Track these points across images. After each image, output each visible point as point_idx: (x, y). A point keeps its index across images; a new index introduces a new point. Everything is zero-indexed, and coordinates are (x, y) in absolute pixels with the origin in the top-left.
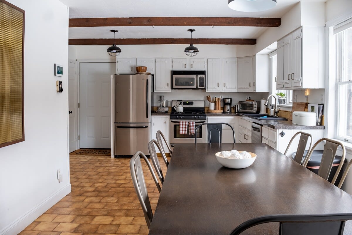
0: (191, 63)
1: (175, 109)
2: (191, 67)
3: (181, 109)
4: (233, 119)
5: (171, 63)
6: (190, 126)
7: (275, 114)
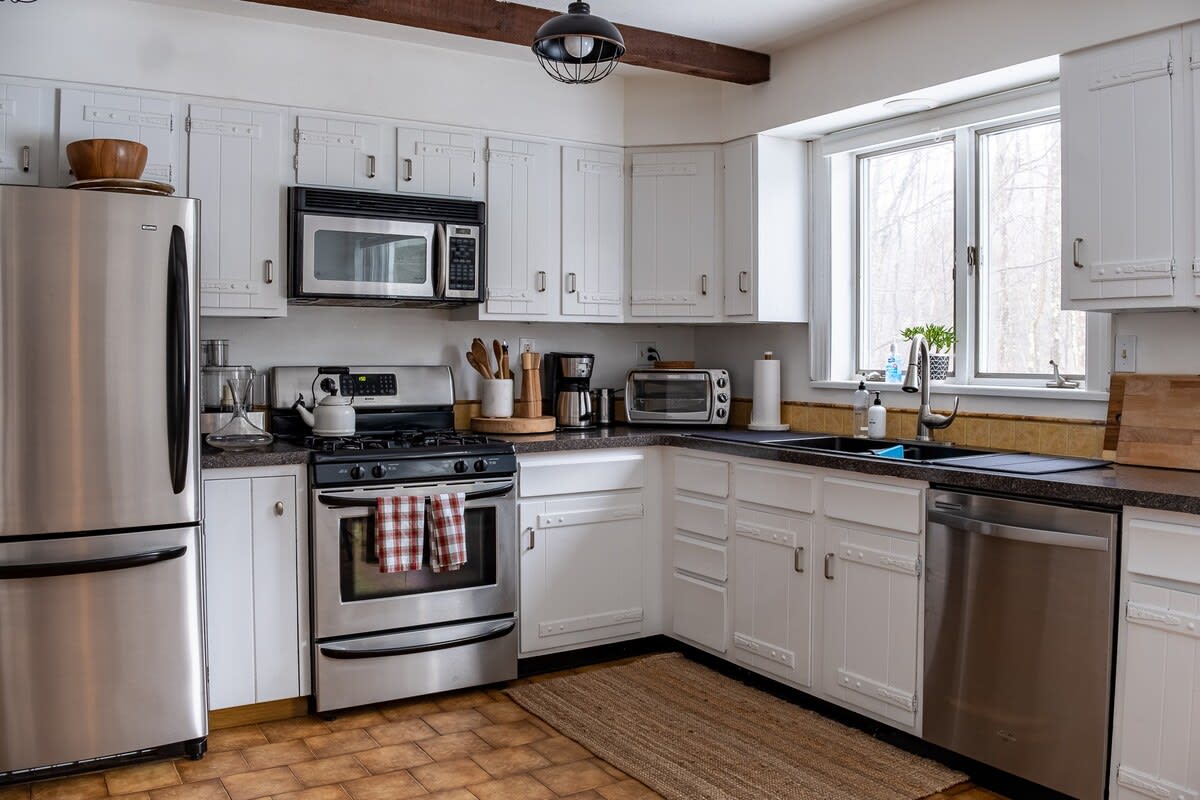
0: (404, 154)
1: (309, 418)
2: (402, 173)
3: (342, 417)
4: (638, 463)
5: (284, 147)
6: (441, 523)
7: (920, 433)
